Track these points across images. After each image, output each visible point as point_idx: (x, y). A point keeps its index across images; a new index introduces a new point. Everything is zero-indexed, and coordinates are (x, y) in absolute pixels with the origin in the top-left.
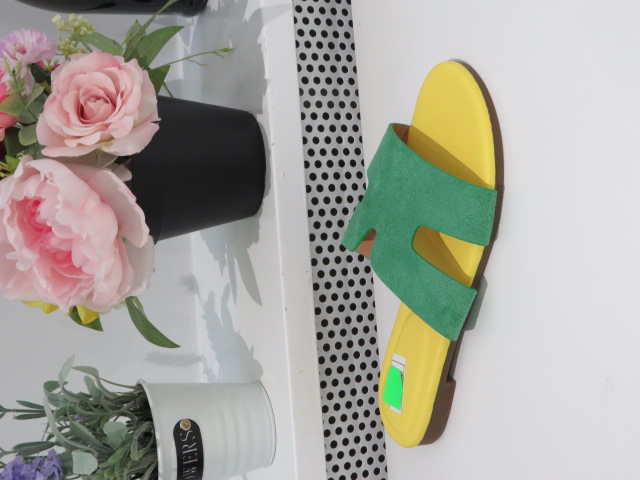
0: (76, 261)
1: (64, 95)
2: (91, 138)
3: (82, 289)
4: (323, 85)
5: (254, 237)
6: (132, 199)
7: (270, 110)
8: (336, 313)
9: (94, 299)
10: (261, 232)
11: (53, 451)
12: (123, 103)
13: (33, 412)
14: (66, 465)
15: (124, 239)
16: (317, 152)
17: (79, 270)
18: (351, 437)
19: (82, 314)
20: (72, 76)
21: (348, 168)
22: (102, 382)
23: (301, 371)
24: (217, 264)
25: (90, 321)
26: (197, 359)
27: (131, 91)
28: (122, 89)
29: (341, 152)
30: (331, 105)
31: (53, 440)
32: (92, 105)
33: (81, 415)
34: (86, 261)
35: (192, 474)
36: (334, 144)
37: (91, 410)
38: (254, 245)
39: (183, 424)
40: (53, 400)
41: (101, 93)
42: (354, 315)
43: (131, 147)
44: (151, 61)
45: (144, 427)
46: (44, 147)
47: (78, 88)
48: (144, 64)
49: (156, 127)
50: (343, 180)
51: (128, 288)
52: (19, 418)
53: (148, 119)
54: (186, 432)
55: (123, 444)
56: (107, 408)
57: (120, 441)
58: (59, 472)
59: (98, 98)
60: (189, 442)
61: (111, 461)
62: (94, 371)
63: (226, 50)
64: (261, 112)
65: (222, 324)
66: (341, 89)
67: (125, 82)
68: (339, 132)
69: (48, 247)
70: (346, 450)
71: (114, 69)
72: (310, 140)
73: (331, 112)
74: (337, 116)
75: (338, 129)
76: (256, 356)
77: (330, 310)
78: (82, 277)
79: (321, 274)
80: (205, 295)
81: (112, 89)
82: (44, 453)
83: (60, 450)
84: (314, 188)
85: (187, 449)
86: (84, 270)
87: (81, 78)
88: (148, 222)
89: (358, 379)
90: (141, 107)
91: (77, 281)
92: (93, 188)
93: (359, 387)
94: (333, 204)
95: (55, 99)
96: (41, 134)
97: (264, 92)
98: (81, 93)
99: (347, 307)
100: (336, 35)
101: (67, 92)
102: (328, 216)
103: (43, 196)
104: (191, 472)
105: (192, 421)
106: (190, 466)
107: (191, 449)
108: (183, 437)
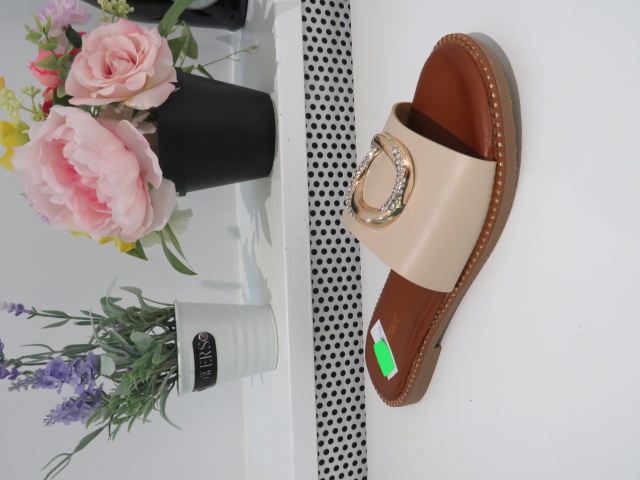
1: (90, 54)
2: (108, 89)
4: (326, 73)
5: (266, 193)
7: (279, 86)
8: (329, 255)
10: (273, 188)
11: (93, 353)
12: (141, 62)
15: (148, 184)
16: (319, 126)
18: (337, 352)
19: (119, 247)
20: (100, 39)
21: (343, 140)
22: (144, 300)
25: (126, 251)
26: (238, 286)
27: (149, 51)
29: (338, 127)
30: (332, 89)
32: (116, 63)
33: (120, 325)
34: (110, 199)
35: (208, 376)
36: (333, 121)
39: (201, 336)
41: (126, 55)
42: (344, 257)
43: (147, 102)
46: (71, 97)
47: (106, 50)
48: (163, 33)
49: (173, 88)
50: (339, 149)
51: (150, 224)
52: (79, 324)
53: (166, 80)
54: (203, 343)
55: (150, 349)
57: (146, 347)
59: (122, 59)
60: (206, 350)
61: (137, 363)
62: (138, 292)
63: (254, 47)
64: (273, 91)
66: (341, 77)
67: (144, 44)
68: (337, 111)
69: (79, 185)
70: (333, 362)
71: (137, 35)
72: (313, 116)
73: (332, 95)
74: (337, 99)
75: (337, 109)
76: (269, 286)
77: (324, 251)
79: (319, 223)
81: (133, 50)
84: (315, 154)
85: (203, 356)
86: (108, 205)
87: (107, 40)
89: (345, 307)
91: (106, 215)
92: (117, 136)
93: (345, 313)
94: (330, 168)
96: (69, 89)
97: (275, 72)
98: (107, 54)
99: (339, 250)
100: (338, 33)
101: (96, 51)
102: (326, 178)
103: (67, 139)
104: (206, 373)
105: (209, 334)
106: (205, 369)
107: (207, 356)
108: (201, 346)
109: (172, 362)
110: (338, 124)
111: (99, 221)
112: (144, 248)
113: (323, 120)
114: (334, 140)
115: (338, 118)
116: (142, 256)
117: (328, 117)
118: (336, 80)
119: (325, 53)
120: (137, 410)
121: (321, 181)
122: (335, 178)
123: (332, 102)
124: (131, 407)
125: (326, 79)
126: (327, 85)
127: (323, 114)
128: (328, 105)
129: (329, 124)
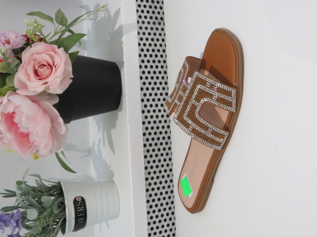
3: (33, 150)
11: (19, 211)
13: (11, 194)
14: (25, 216)
15: (54, 127)
20: (32, 55)
22: (42, 180)
27: (60, 65)
31: (20, 205)
33: (32, 194)
34: (35, 141)
35: (82, 221)
37: (37, 192)
39: (78, 198)
40: (20, 189)
45: (60, 199)
52: (5, 197)
53: (67, 77)
54: (79, 202)
55: (50, 207)
56: (44, 191)
57: (49, 205)
58: (21, 219)
60: (80, 206)
61: (45, 214)
62: (39, 176)
71: (52, 53)
79: (147, 129)
82: (15, 211)
83: (22, 210)
85: (79, 209)
86: (34, 144)
91: (31, 146)
98: (36, 63)
104: (81, 219)
105: (81, 197)
106: (81, 217)
107: (81, 209)
108: (78, 204)
109: (62, 213)
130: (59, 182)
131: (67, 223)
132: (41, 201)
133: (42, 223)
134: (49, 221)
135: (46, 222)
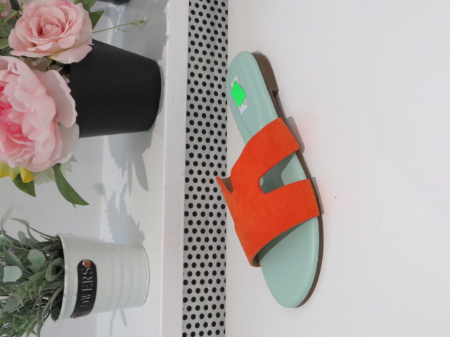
0: (25, 131)
1: (30, 18)
2: (45, 46)
3: (26, 153)
5: (147, 144)
6: (68, 91)
7: (167, 55)
8: (199, 200)
9: (33, 162)
10: (153, 139)
12: (70, 28)
15: (59, 124)
16: (196, 90)
17: (25, 139)
18: (202, 288)
19: (23, 177)
20: (37, 8)
21: (216, 104)
23: (171, 233)
24: (120, 170)
25: (28, 181)
27: (76, 21)
28: (70, 18)
29: (212, 93)
30: (208, 61)
32: (48, 27)
33: (14, 249)
35: (87, 300)
36: (208, 87)
37: (20, 247)
38: (147, 151)
39: (86, 263)
41: (56, 21)
42: (211, 203)
43: (69, 58)
44: (92, 5)
45: (57, 261)
46: (12, 49)
47: (40, 17)
48: (86, 7)
49: (90, 49)
51: (58, 156)
53: (86, 42)
54: (86, 268)
55: (41, 269)
56: (32, 247)
57: (39, 267)
59: (52, 24)
60: (88, 275)
61: (31, 279)
63: (142, 22)
64: (161, 58)
65: (119, 213)
66: (216, 53)
67: (72, 15)
68: (212, 80)
69: (6, 119)
70: (198, 296)
71: (66, 7)
72: (192, 82)
73: (208, 66)
74: (212, 70)
75: (212, 78)
76: (141, 229)
77: (195, 197)
78: (28, 143)
80: (108, 195)
81: (63, 20)
84: (192, 114)
85: (85, 280)
86: (30, 137)
87: (43, 10)
88: (77, 109)
89: (211, 248)
90: (81, 32)
91: (24, 146)
92: (42, 83)
93: (210, 254)
94: (204, 127)
95: (24, 19)
96: (11, 41)
97: (165, 44)
98: (42, 19)
99: (207, 197)
100: (216, 17)
101: (33, 17)
102: (200, 134)
103: (7, 81)
105: (91, 262)
106: (86, 293)
107: (89, 281)
108: (84, 271)
109: (58, 283)
110: (212, 91)
111: (15, 151)
112: (36, 185)
113: (200, 86)
114: (208, 103)
115: (212, 85)
116: (32, 193)
117: (204, 84)
118: (212, 54)
119: (204, 32)
120: (23, 326)
121: (196, 136)
122: (208, 135)
123: (208, 72)
124: (19, 322)
125: (205, 53)
126: (205, 58)
127: (200, 81)
128: (205, 74)
129: (204, 89)
130: (58, 237)
131: (64, 299)
132: (26, 260)
133: (25, 294)
134: (37, 292)
135: (33, 293)
